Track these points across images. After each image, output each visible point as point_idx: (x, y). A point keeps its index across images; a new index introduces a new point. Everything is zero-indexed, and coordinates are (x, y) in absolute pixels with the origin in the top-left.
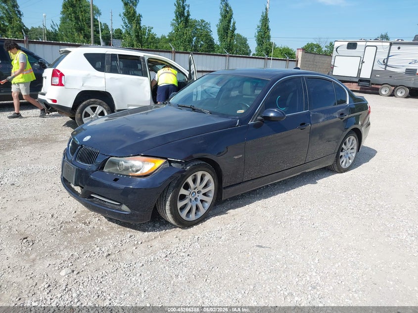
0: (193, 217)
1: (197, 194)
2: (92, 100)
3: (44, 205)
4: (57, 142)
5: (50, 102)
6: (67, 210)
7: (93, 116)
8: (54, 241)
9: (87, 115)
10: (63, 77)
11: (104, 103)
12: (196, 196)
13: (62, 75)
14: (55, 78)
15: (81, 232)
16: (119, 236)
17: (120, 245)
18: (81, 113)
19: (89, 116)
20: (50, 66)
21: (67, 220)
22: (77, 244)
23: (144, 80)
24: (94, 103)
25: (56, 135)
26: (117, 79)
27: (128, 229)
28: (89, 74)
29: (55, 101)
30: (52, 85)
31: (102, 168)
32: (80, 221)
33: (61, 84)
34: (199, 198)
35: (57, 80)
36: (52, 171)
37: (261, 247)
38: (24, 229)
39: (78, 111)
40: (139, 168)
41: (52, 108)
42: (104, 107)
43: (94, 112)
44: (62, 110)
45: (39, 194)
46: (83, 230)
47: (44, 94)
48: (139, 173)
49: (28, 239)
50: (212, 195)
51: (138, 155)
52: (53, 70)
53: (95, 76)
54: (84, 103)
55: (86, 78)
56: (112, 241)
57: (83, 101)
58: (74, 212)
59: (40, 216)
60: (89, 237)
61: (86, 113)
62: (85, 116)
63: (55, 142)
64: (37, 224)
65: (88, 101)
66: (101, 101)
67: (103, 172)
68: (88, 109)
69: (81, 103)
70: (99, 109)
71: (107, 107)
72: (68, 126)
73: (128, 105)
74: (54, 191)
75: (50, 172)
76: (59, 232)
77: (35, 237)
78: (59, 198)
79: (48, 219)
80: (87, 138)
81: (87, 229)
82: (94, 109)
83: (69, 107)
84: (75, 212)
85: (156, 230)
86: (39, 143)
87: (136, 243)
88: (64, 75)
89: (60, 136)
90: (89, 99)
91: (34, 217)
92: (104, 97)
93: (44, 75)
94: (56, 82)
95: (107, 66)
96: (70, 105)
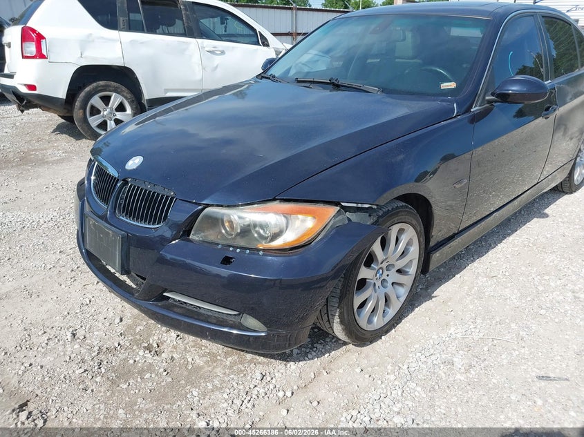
0: (378, 322)
1: (386, 273)
2: (102, 83)
3: (49, 305)
4: (47, 163)
5: (24, 90)
6: (101, 318)
7: (105, 113)
8: (93, 409)
9: (95, 111)
10: (43, 42)
11: (124, 88)
12: (384, 277)
13: (40, 37)
14: (26, 44)
15: (148, 376)
16: (235, 378)
17: (249, 405)
18: (84, 107)
19: (98, 112)
20: (15, 22)
21: (109, 344)
22: (148, 411)
23: (190, 43)
24: (105, 88)
25: (42, 150)
26: (142, 43)
27: (249, 356)
28: (91, 34)
29: (32, 87)
30: (24, 57)
31: (188, 232)
32: (137, 342)
33: (40, 55)
34: (390, 280)
35: (31, 48)
36: (50, 224)
37: (547, 378)
38: (16, 379)
39: (78, 104)
40: (277, 230)
41: (29, 102)
42: (123, 96)
43: (107, 104)
44: (46, 102)
45: (34, 280)
46: (150, 368)
47: (11, 76)
48: (278, 243)
49: (31, 407)
50: (412, 270)
51: (274, 200)
52: (22, 28)
53: (102, 38)
54: (87, 89)
55: (85, 43)
56: (225, 396)
57: (85, 86)
58: (118, 320)
59: (45, 338)
60: (171, 386)
61: (92, 107)
62: (92, 114)
63: (43, 163)
64: (45, 361)
65: (95, 84)
66: (116, 85)
67: (190, 241)
68: (96, 101)
69: (81, 89)
70: (116, 99)
71: (129, 96)
72: (62, 133)
73: (165, 89)
74: (63, 270)
75: (45, 225)
76: (98, 379)
77: (47, 400)
78: (78, 285)
79: (64, 345)
80: (134, 163)
81: (160, 363)
82: (106, 100)
83: (61, 97)
84: (121, 320)
85: (310, 356)
86: (13, 167)
87: (281, 394)
88: (44, 38)
89: (50, 152)
90: (94, 82)
91: (34, 340)
92: (122, 77)
93: (5, 40)
94: (31, 53)
95: (121, 19)
96: (61, 93)
